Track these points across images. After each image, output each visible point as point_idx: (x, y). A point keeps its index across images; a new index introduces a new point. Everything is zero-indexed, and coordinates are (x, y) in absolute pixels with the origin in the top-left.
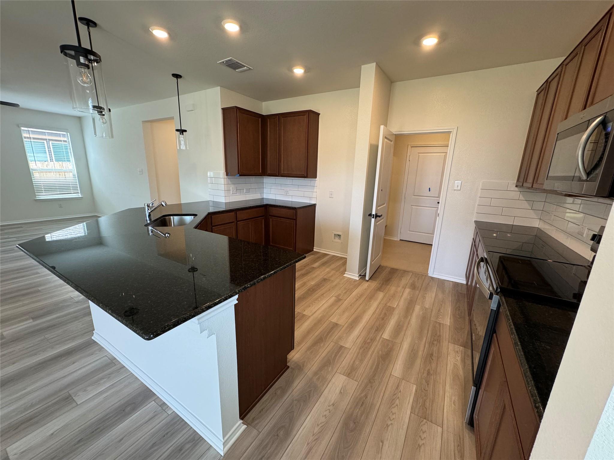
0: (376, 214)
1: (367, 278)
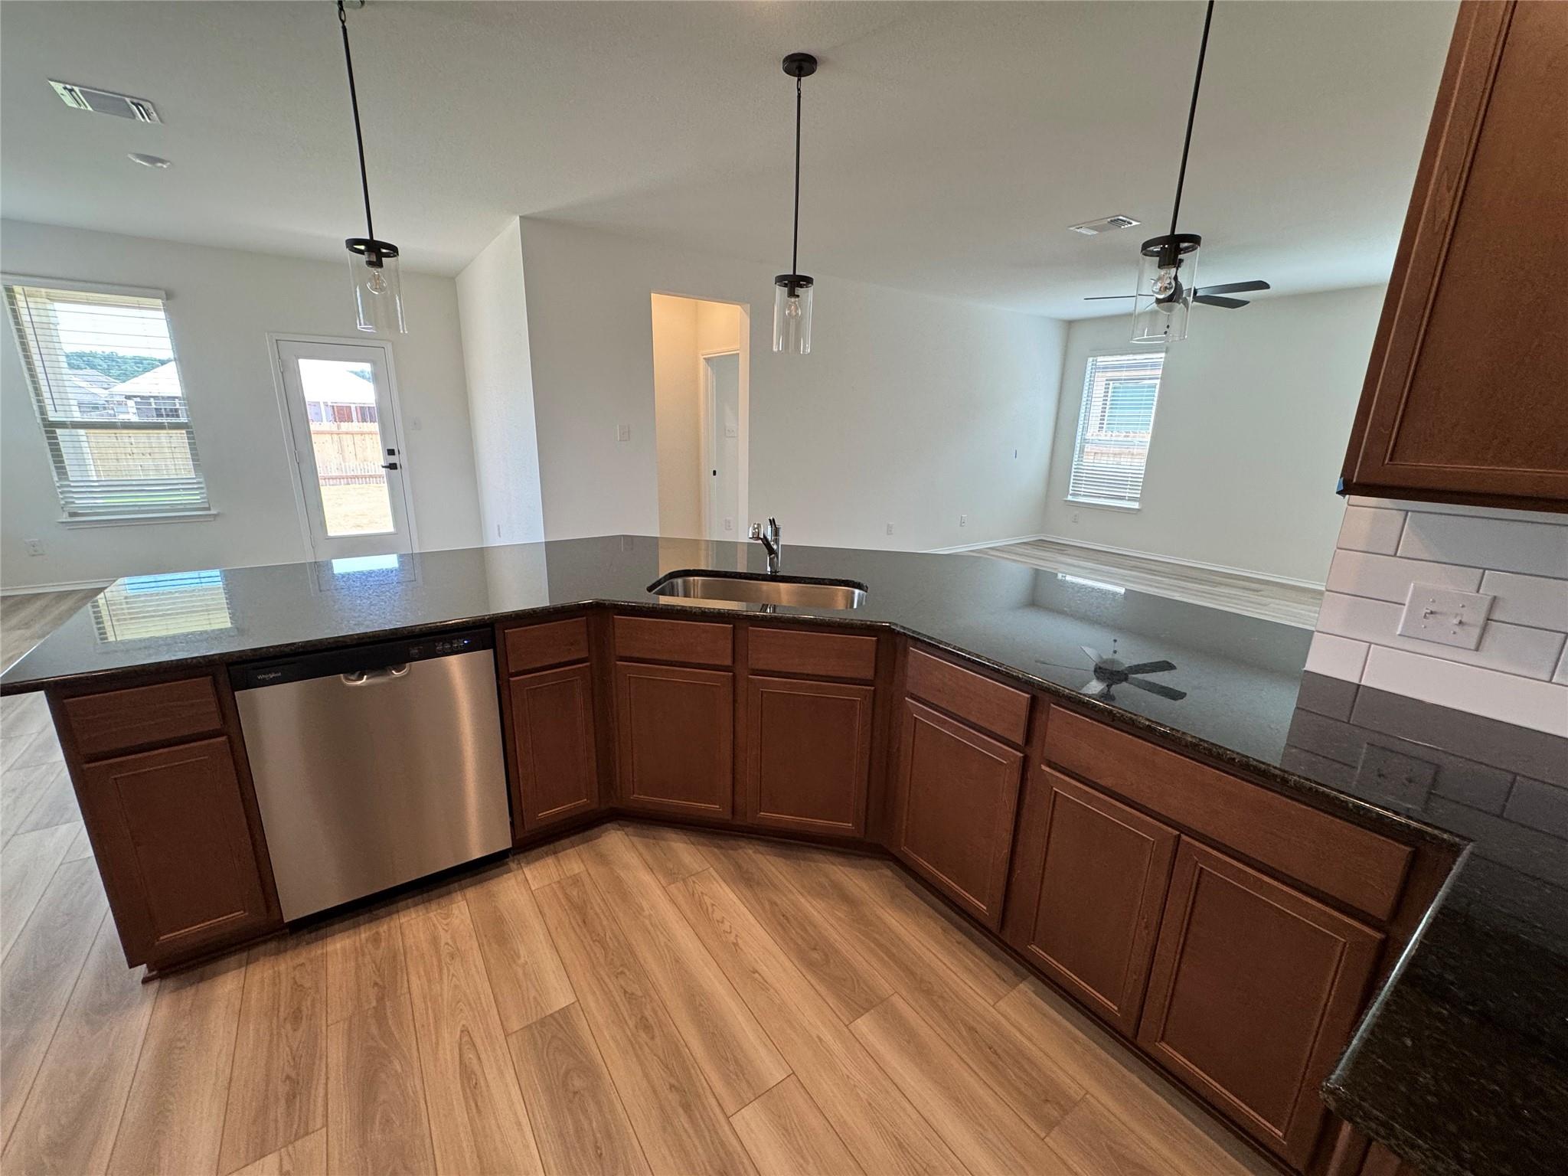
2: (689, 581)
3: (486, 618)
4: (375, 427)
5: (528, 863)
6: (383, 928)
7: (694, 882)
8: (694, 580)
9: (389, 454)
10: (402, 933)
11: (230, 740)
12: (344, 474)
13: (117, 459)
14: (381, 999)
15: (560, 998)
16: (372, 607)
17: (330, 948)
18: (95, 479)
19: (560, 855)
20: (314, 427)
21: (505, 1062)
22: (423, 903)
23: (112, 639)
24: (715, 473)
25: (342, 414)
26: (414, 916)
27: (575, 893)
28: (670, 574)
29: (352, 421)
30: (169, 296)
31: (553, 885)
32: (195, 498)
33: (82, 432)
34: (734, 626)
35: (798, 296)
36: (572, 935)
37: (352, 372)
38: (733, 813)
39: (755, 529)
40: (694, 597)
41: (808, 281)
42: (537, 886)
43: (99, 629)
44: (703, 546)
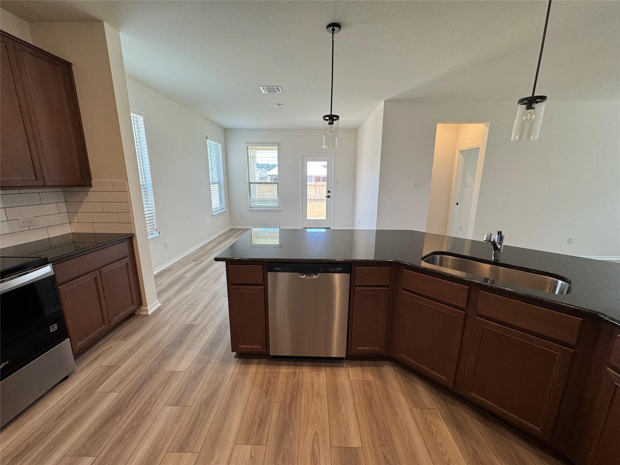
2: (443, 257)
3: (349, 260)
4: (325, 183)
5: (351, 366)
6: (298, 370)
7: (427, 413)
8: (446, 257)
9: (328, 192)
10: (303, 376)
11: (264, 288)
12: (315, 199)
13: (264, 193)
14: (292, 400)
15: (356, 443)
16: (312, 249)
17: (281, 370)
18: (257, 198)
19: (365, 368)
20: (308, 183)
21: (328, 459)
22: (312, 366)
23: (253, 243)
24: (457, 204)
25: (318, 179)
26: (308, 370)
27: (368, 390)
28: (433, 252)
29: (320, 182)
30: (279, 145)
31: (360, 381)
32: (276, 205)
33: (256, 185)
34: (470, 288)
35: (534, 108)
36: (364, 411)
37: (323, 166)
38: (454, 385)
39: (488, 236)
40: (445, 267)
41: (543, 98)
42: (353, 379)
43: (251, 240)
44: (446, 239)
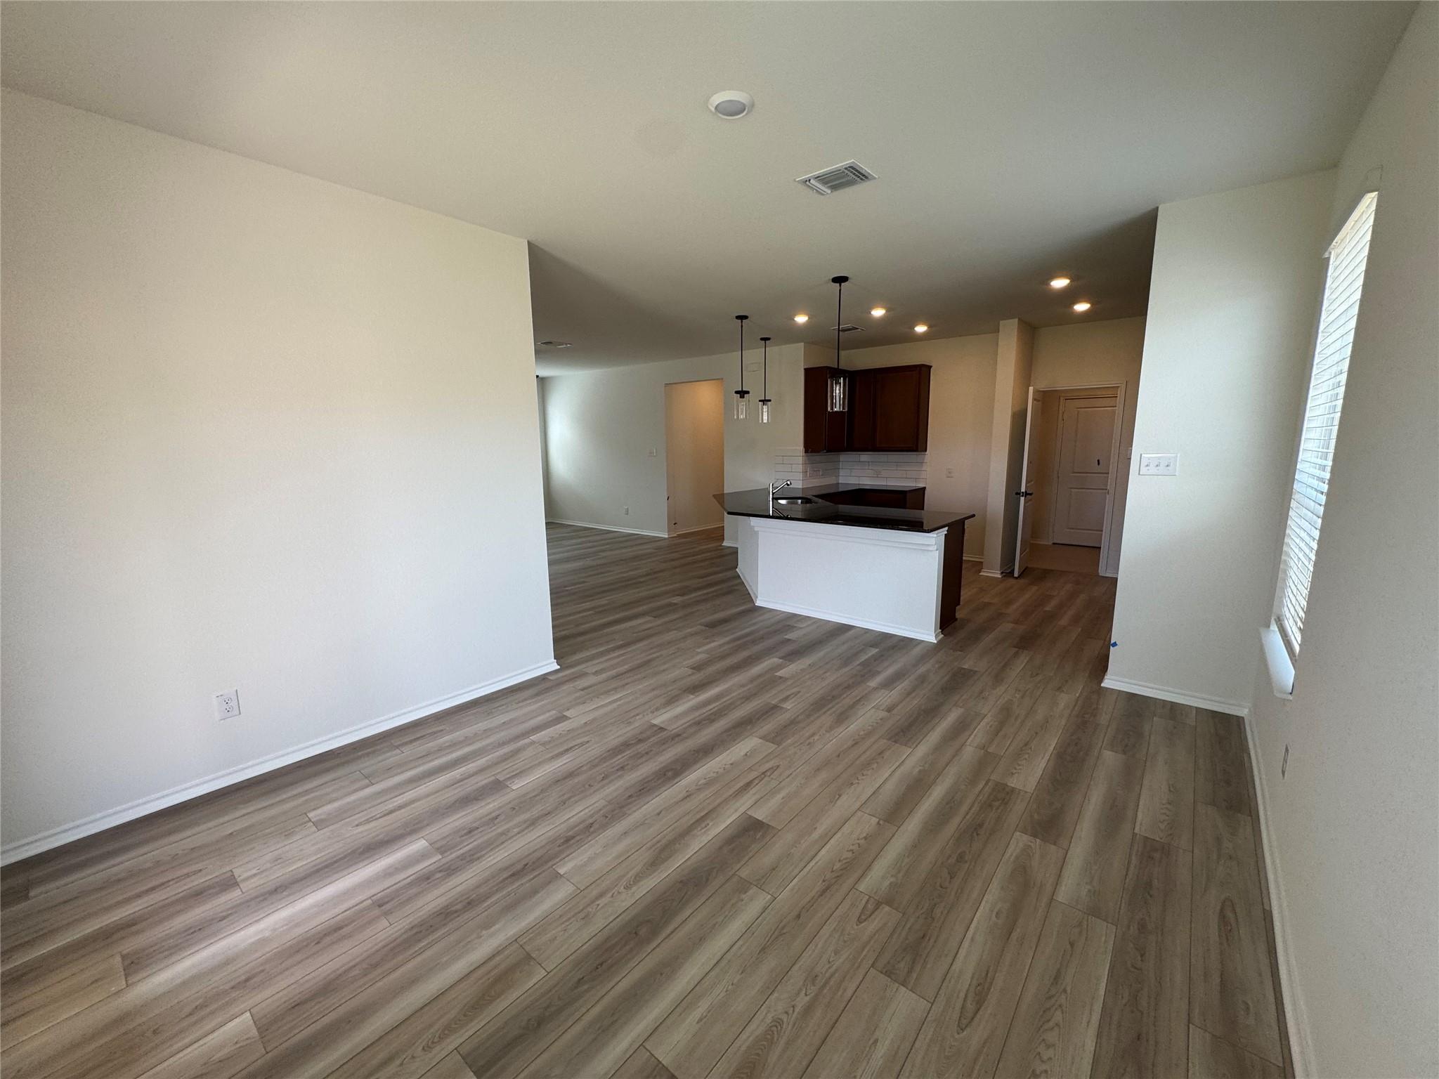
0: (1026, 492)
1: (1016, 574)
